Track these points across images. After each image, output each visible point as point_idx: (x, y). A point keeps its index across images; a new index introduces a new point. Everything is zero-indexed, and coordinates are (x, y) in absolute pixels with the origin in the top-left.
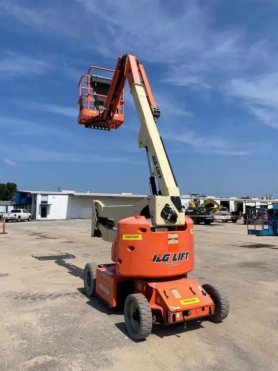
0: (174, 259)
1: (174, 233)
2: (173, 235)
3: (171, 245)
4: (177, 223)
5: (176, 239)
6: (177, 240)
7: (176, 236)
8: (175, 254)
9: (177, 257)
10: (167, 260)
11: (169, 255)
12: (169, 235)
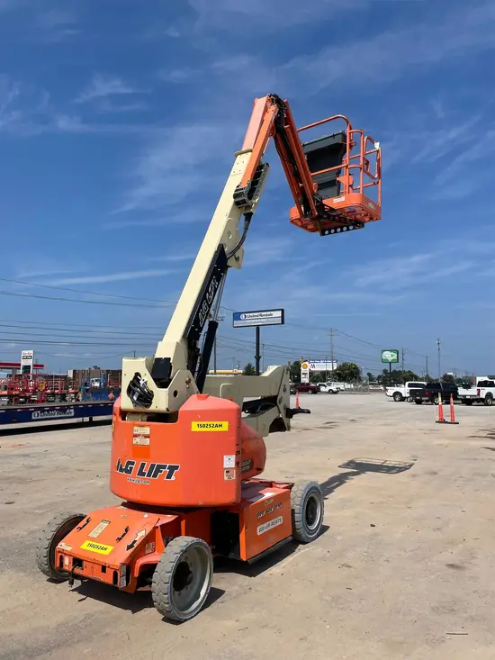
0: (141, 473)
1: (143, 426)
2: (142, 428)
3: (137, 445)
4: (153, 408)
5: (146, 436)
6: (148, 439)
7: (147, 431)
8: (143, 464)
9: (146, 470)
10: (129, 472)
11: (133, 463)
12: (135, 428)
